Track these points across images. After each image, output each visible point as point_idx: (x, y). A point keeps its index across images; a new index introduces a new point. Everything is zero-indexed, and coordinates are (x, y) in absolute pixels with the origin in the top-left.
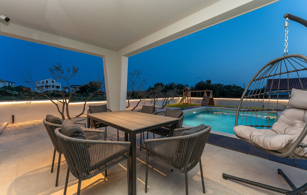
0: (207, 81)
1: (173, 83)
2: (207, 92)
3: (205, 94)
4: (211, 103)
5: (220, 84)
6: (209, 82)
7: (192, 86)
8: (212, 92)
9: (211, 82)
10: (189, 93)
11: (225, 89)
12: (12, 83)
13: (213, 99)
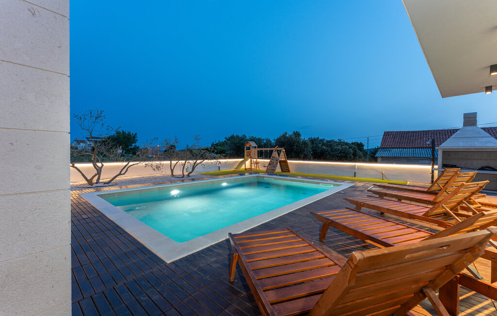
1: (244, 135)
2: (277, 151)
3: (275, 154)
4: (285, 168)
8: (284, 150)
10: (254, 152)
13: (287, 163)
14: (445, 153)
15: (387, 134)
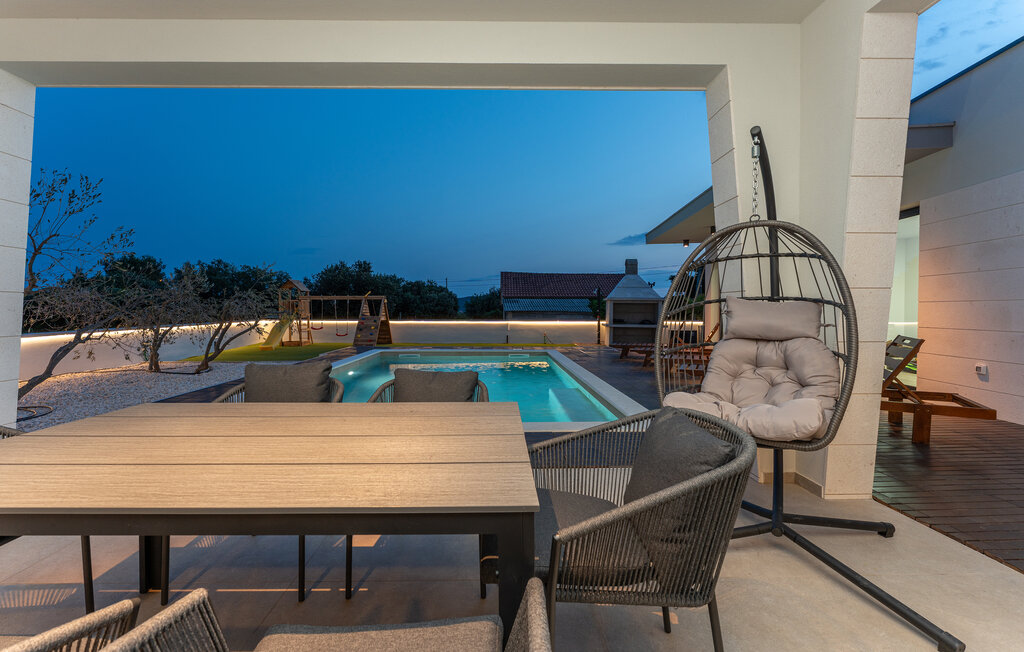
0: (359, 265)
2: (370, 303)
3: (365, 309)
4: (385, 337)
5: (394, 276)
6: (364, 267)
7: (306, 279)
8: (386, 301)
9: (370, 268)
10: (305, 304)
11: (409, 293)
13: (388, 324)
14: (617, 305)
15: (505, 276)
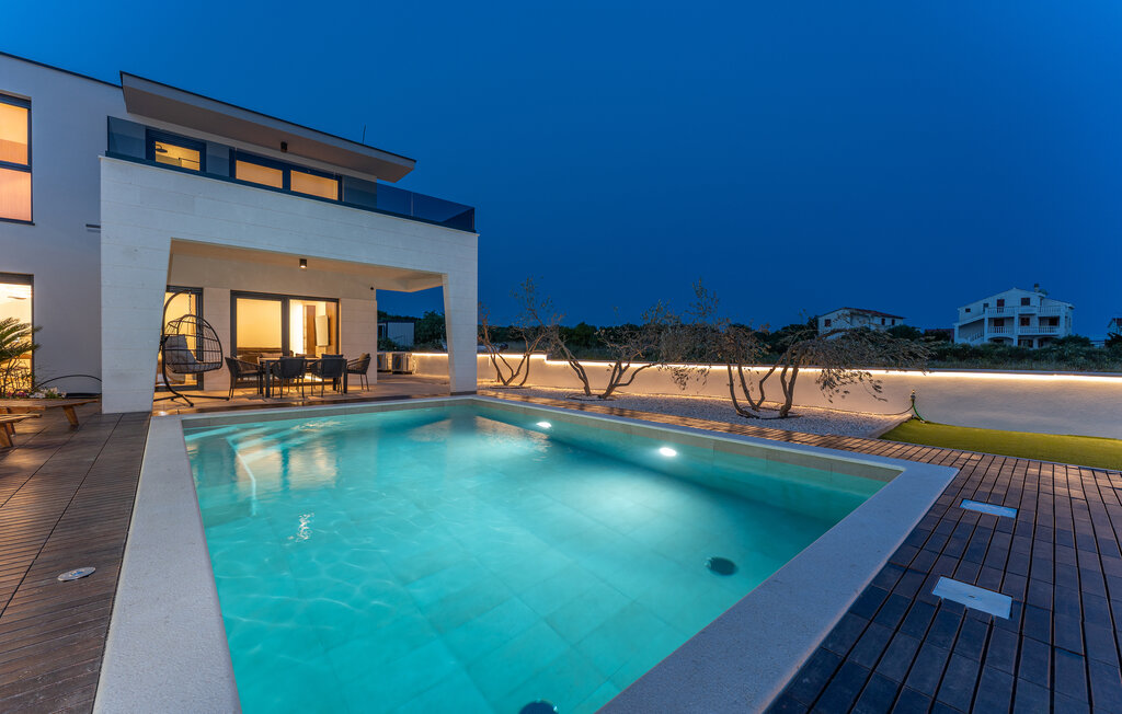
12: (894, 318)
